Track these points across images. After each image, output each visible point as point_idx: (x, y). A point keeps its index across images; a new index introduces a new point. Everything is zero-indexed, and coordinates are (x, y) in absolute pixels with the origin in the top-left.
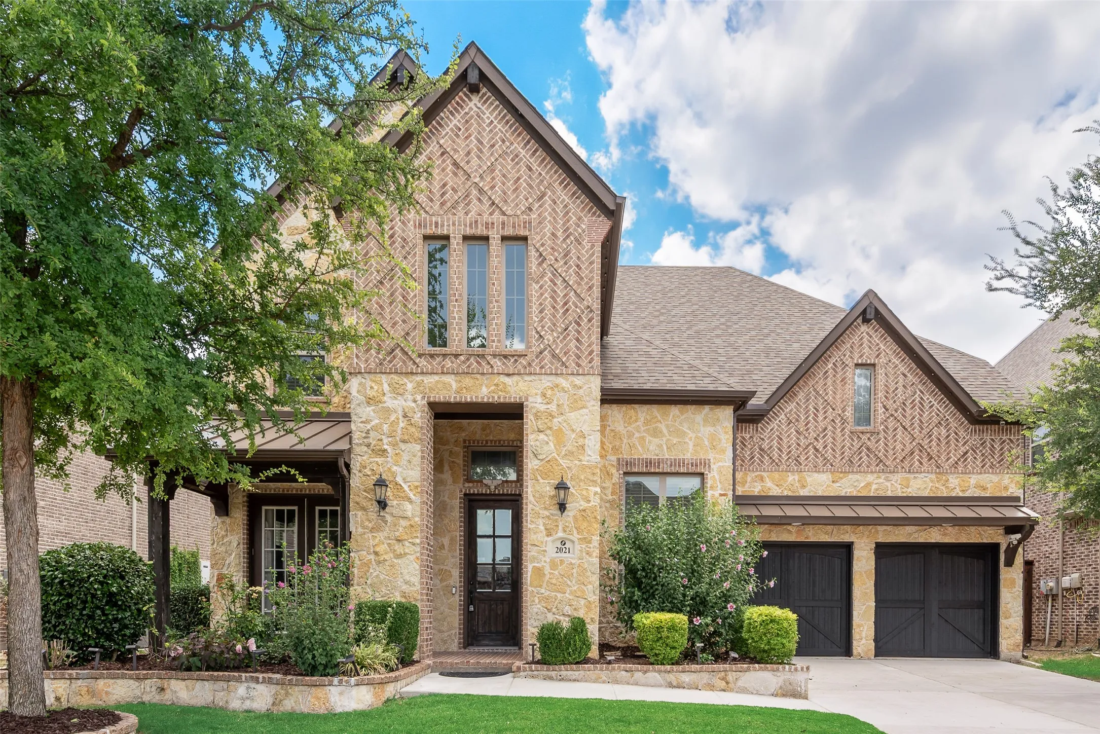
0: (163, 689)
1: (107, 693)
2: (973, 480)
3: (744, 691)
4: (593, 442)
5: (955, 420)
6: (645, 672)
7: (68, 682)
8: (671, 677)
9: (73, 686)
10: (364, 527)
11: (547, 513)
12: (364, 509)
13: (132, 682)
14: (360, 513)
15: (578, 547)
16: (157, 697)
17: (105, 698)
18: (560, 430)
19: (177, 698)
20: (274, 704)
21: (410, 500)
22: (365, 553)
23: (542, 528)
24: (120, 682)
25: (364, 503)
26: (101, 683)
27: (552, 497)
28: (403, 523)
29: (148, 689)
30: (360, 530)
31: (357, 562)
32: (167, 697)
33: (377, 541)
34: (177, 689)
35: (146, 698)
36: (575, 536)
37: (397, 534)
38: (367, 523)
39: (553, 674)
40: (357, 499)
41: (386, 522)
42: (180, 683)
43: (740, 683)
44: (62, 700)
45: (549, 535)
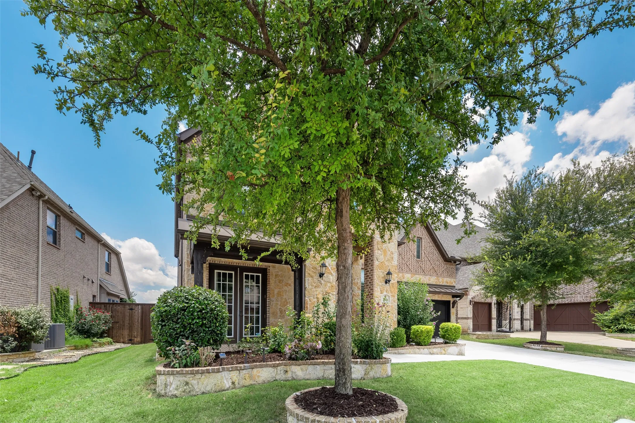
0: (287, 371)
1: (258, 376)
2: (445, 279)
3: (450, 354)
4: (396, 256)
5: (441, 260)
6: (423, 349)
7: (238, 372)
8: (431, 350)
9: (242, 374)
10: (312, 285)
11: (381, 284)
12: (312, 277)
13: (271, 368)
14: (310, 279)
15: (391, 299)
16: (284, 376)
17: (257, 379)
18: (385, 250)
19: (296, 375)
20: (365, 374)
21: (331, 274)
22: (312, 298)
23: (379, 290)
24: (265, 369)
25: (313, 275)
26: (255, 370)
27: (382, 277)
28: (329, 285)
29: (279, 372)
30: (310, 287)
31: (309, 302)
32: (289, 375)
33: (318, 292)
34: (296, 371)
35: (278, 377)
36: (390, 294)
37: (326, 289)
38: (313, 284)
39: (396, 351)
40: (310, 272)
41: (321, 284)
42: (297, 367)
43: (449, 351)
44: (236, 383)
45: (382, 293)
